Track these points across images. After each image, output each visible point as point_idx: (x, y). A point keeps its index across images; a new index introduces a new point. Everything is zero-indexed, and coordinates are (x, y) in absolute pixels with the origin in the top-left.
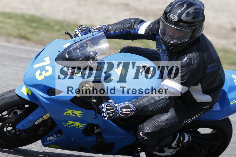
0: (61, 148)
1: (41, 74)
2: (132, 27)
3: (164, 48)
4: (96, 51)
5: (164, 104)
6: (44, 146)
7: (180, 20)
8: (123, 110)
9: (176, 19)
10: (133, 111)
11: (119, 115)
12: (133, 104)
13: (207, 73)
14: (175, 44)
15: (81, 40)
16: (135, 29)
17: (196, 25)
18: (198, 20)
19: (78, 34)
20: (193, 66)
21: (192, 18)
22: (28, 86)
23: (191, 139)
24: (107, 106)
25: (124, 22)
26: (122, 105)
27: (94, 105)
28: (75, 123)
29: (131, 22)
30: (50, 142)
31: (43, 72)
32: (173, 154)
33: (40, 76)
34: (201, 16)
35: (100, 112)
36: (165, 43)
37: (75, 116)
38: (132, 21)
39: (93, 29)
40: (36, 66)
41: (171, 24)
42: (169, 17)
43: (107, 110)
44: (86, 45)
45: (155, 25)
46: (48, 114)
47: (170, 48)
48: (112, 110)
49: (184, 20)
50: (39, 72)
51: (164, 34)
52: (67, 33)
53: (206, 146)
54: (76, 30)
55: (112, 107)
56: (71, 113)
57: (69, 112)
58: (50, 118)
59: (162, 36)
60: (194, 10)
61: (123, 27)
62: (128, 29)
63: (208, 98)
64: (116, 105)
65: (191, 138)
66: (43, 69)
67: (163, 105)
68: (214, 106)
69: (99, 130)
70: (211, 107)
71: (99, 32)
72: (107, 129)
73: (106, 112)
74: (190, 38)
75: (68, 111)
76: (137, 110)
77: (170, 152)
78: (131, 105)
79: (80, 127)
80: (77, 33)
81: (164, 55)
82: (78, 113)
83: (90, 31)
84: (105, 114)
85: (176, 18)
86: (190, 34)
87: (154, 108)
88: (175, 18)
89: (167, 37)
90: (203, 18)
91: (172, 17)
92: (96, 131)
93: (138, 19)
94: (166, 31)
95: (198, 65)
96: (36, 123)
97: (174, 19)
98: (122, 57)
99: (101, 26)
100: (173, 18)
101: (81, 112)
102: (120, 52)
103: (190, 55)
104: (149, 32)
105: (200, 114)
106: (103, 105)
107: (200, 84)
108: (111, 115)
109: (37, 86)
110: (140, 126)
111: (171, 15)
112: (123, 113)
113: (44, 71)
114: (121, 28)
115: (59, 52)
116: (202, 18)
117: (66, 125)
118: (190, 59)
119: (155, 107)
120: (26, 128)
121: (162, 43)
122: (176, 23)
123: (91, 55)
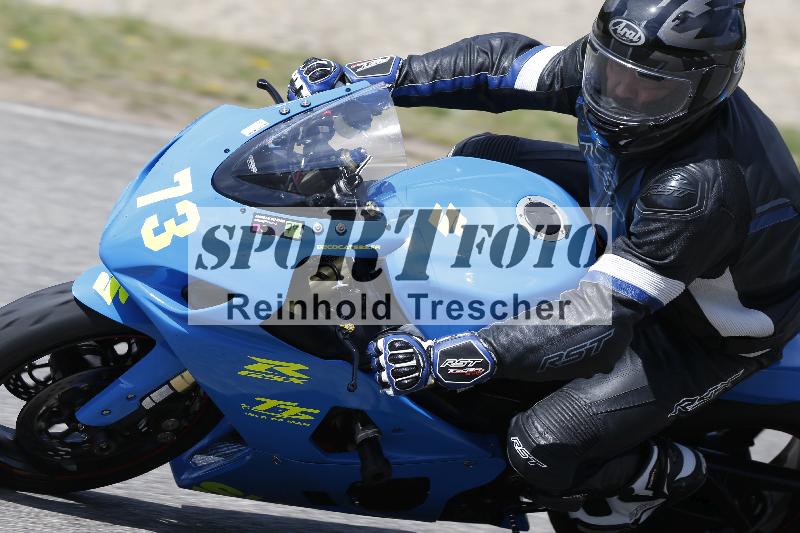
0: (241, 493)
1: (159, 231)
2: (493, 66)
3: (599, 142)
4: (362, 151)
5: (595, 342)
6: (181, 485)
7: (654, 43)
8: (450, 361)
9: (640, 38)
10: (484, 365)
11: (437, 379)
12: (486, 340)
13: (752, 231)
14: (638, 126)
15: (308, 109)
16: (504, 71)
17: (711, 62)
18: (719, 41)
19: (301, 87)
20: (700, 207)
21: (698, 37)
22: (116, 270)
23: (708, 468)
24: (392, 347)
25: (467, 46)
26: (448, 343)
27: (347, 342)
28: (283, 407)
29: (491, 47)
30: (200, 473)
31: (166, 224)
32: (642, 520)
33: (156, 235)
34: (730, 30)
35: (369, 368)
36: (603, 126)
37: (281, 380)
38: (496, 43)
39: (354, 70)
40: (143, 201)
41: (623, 56)
42: (615, 31)
43: (394, 359)
44: (326, 129)
45: (572, 60)
46: (187, 372)
47: (622, 143)
48: (411, 359)
49: (667, 43)
50: (152, 222)
51: (598, 91)
52: (263, 85)
53: (766, 493)
54: (295, 75)
55: (411, 350)
56: (269, 369)
57: (260, 367)
58: (195, 387)
59: (592, 99)
60: (708, 8)
61: (461, 64)
62: (479, 70)
63: (759, 323)
64: (425, 345)
65: (704, 465)
66: (166, 210)
67: (591, 343)
68: (785, 351)
69: (370, 432)
70: (775, 355)
71: (373, 82)
72: (399, 430)
73: (389, 367)
74: (692, 108)
75: (257, 362)
76: (500, 362)
77: (631, 515)
78: (480, 345)
79: (303, 421)
80: (298, 85)
81: (603, 168)
82: (292, 371)
83: (343, 79)
84: (384, 376)
85: (641, 33)
86: (690, 93)
87: (561, 356)
88: (638, 35)
89: (609, 103)
90: (738, 36)
91: (625, 29)
92: (362, 434)
93: (515, 37)
94: (606, 80)
95: (721, 201)
96: (147, 404)
97: (631, 37)
98: (458, 170)
99: (385, 61)
100: (630, 34)
101: (300, 367)
102: (455, 154)
103: (692, 167)
104: (552, 84)
105: (734, 377)
106: (380, 343)
107: (728, 269)
108: (406, 380)
109: (144, 273)
110: (514, 419)
111: (623, 25)
112: (452, 371)
113: (172, 221)
114: (455, 69)
115: (226, 151)
116: (735, 36)
117: (253, 412)
118: (692, 182)
119: (565, 354)
120: (111, 419)
121: (592, 124)
122: (639, 54)
123: (342, 164)
